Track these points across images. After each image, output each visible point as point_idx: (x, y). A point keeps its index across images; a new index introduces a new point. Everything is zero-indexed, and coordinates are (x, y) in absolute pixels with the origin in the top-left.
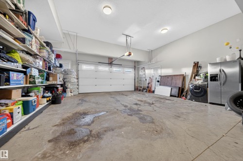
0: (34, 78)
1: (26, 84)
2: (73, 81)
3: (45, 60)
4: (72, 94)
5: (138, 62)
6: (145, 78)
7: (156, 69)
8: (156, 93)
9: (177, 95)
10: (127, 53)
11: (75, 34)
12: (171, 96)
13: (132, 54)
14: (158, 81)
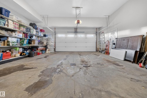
0: (9, 43)
1: (4, 45)
2: (51, 44)
3: (24, 33)
4: (50, 52)
5: (100, 28)
6: (104, 41)
7: (113, 32)
8: (110, 55)
9: (132, 61)
10: (76, 22)
11: (47, 16)
12: (125, 60)
13: (81, 22)
14: (114, 44)
